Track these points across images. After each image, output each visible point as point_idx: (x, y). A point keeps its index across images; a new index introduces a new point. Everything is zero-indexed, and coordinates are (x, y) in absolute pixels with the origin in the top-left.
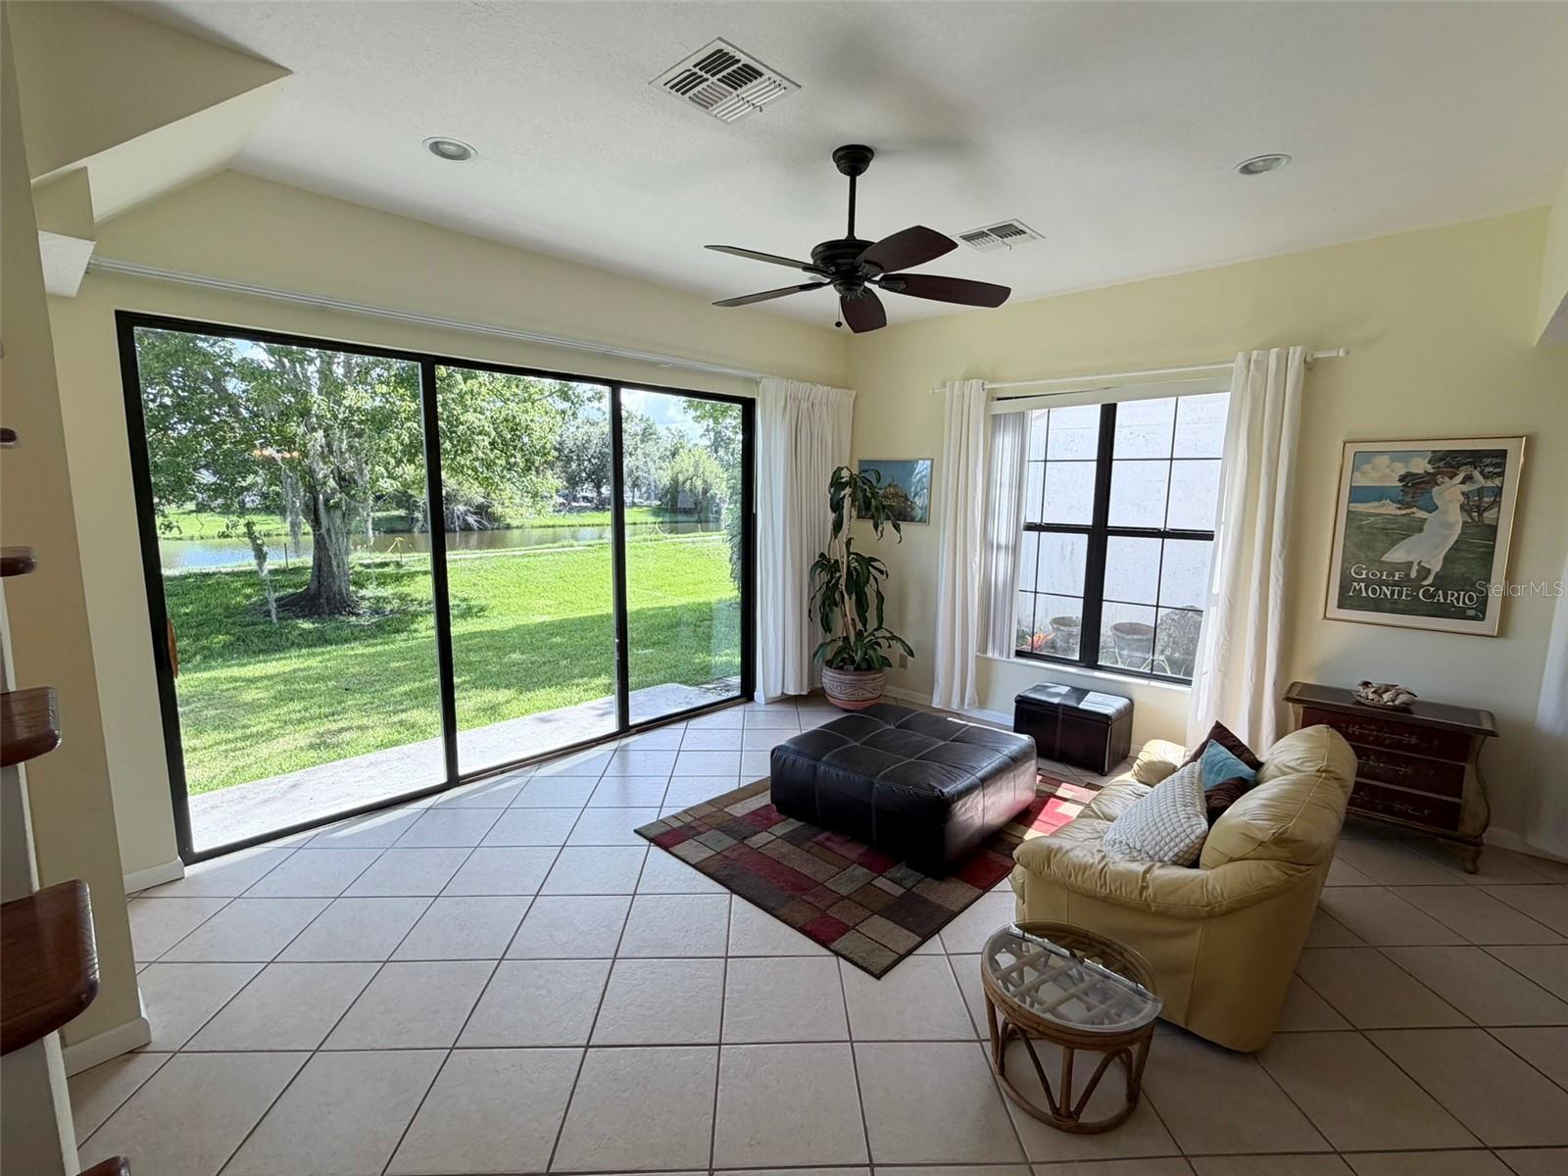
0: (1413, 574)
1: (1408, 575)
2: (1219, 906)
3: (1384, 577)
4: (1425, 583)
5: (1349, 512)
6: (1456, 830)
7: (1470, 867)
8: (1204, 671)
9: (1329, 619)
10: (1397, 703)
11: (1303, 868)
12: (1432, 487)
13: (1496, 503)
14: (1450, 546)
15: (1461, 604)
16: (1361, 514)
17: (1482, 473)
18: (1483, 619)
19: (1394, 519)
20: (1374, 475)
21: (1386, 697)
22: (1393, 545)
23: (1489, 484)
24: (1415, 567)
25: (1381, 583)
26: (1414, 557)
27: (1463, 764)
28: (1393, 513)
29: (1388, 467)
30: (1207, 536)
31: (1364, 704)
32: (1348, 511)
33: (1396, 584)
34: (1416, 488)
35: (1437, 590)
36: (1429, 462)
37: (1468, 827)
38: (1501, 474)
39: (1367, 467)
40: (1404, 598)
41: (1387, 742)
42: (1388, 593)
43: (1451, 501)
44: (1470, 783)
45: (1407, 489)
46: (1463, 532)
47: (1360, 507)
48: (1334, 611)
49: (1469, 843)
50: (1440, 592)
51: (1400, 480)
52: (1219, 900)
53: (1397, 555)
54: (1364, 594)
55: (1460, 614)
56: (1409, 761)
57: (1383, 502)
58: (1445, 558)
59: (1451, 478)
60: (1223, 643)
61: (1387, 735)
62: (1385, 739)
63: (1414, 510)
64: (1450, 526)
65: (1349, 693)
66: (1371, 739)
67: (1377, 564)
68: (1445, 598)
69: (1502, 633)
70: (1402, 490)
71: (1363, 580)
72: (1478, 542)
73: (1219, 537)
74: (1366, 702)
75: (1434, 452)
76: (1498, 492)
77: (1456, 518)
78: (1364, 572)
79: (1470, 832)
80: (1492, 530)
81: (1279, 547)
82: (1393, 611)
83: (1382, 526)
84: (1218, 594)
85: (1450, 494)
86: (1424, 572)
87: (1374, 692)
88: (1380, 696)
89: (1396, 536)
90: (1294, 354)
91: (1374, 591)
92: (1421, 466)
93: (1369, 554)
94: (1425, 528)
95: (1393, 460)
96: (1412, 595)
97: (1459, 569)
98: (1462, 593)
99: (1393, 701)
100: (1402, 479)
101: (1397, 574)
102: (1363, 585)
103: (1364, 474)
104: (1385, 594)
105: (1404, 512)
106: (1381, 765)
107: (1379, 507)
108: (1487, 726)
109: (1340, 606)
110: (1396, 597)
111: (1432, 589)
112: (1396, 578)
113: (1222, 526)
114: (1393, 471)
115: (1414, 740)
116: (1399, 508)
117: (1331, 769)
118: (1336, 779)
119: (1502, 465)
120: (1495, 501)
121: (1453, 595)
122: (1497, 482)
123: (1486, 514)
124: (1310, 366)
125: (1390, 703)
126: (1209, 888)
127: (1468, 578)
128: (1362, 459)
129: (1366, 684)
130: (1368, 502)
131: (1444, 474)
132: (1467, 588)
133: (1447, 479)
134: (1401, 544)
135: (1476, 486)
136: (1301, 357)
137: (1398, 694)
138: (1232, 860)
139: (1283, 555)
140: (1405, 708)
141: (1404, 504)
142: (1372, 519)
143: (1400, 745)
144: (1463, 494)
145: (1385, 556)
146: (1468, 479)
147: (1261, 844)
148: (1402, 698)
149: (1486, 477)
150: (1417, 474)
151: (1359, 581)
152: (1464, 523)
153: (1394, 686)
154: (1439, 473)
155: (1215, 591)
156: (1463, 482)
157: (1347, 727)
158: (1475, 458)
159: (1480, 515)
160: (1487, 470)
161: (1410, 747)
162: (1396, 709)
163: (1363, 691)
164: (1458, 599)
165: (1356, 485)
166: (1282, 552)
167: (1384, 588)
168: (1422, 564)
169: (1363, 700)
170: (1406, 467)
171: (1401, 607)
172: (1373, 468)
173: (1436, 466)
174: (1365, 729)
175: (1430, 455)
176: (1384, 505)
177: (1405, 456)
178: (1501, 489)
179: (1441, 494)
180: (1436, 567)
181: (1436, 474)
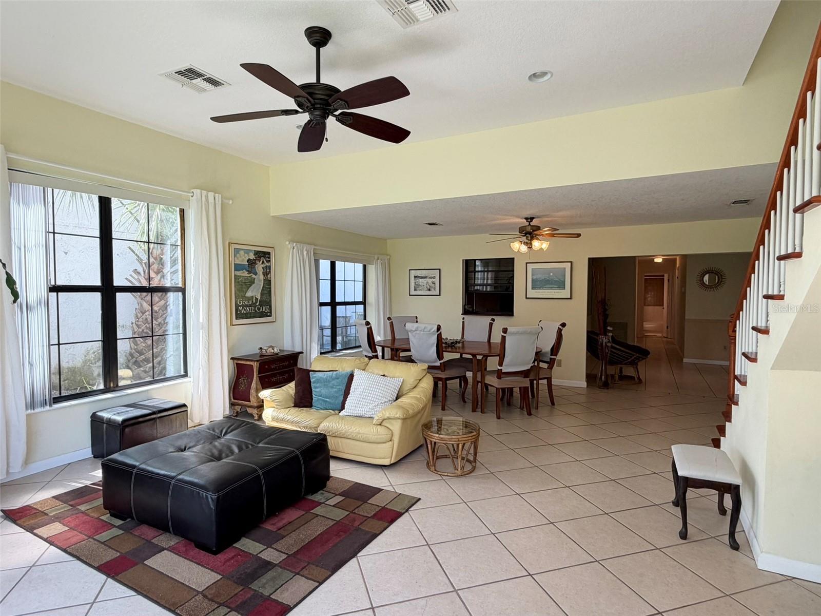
0: (254, 301)
3: (247, 304)
4: (257, 304)
5: (235, 275)
9: (233, 325)
12: (255, 265)
13: (270, 272)
14: (261, 288)
15: (266, 312)
16: (238, 276)
18: (271, 316)
19: (246, 278)
20: (240, 259)
22: (248, 289)
24: (254, 298)
25: (247, 306)
26: (253, 294)
28: (246, 276)
29: (244, 256)
33: (250, 306)
36: (254, 255)
38: (270, 261)
39: (238, 255)
43: (260, 271)
45: (249, 266)
46: (264, 283)
47: (238, 273)
48: (235, 321)
51: (247, 262)
53: (249, 294)
54: (242, 312)
55: (266, 316)
58: (261, 294)
59: (259, 262)
61: (281, 364)
63: (252, 274)
64: (261, 281)
68: (262, 309)
69: (276, 320)
74: (266, 354)
75: (255, 251)
76: (270, 267)
77: (262, 277)
78: (241, 302)
82: (251, 317)
83: (244, 281)
86: (257, 299)
87: (265, 350)
91: (245, 310)
92: (252, 257)
94: (255, 282)
95: (245, 253)
96: (254, 310)
97: (264, 298)
98: (266, 307)
102: (242, 308)
103: (237, 258)
104: (248, 311)
105: (249, 275)
109: (236, 318)
110: (251, 311)
112: (250, 303)
114: (245, 258)
115: (287, 363)
119: (269, 258)
121: (264, 308)
122: (269, 264)
127: (267, 301)
128: (237, 251)
129: (261, 348)
130: (239, 271)
132: (267, 305)
134: (250, 289)
135: (265, 265)
141: (250, 272)
142: (241, 278)
144: (263, 268)
145: (246, 294)
146: (263, 262)
149: (267, 262)
150: (251, 260)
151: (241, 306)
152: (264, 279)
154: (257, 260)
155: (201, 320)
156: (262, 264)
158: (264, 254)
160: (267, 259)
161: (286, 367)
163: (261, 351)
164: (265, 310)
165: (236, 263)
167: (247, 308)
168: (256, 296)
170: (248, 256)
171: (252, 315)
175: (254, 252)
176: (244, 272)
177: (247, 252)
178: (270, 266)
179: (258, 268)
180: (259, 298)
181: (255, 260)
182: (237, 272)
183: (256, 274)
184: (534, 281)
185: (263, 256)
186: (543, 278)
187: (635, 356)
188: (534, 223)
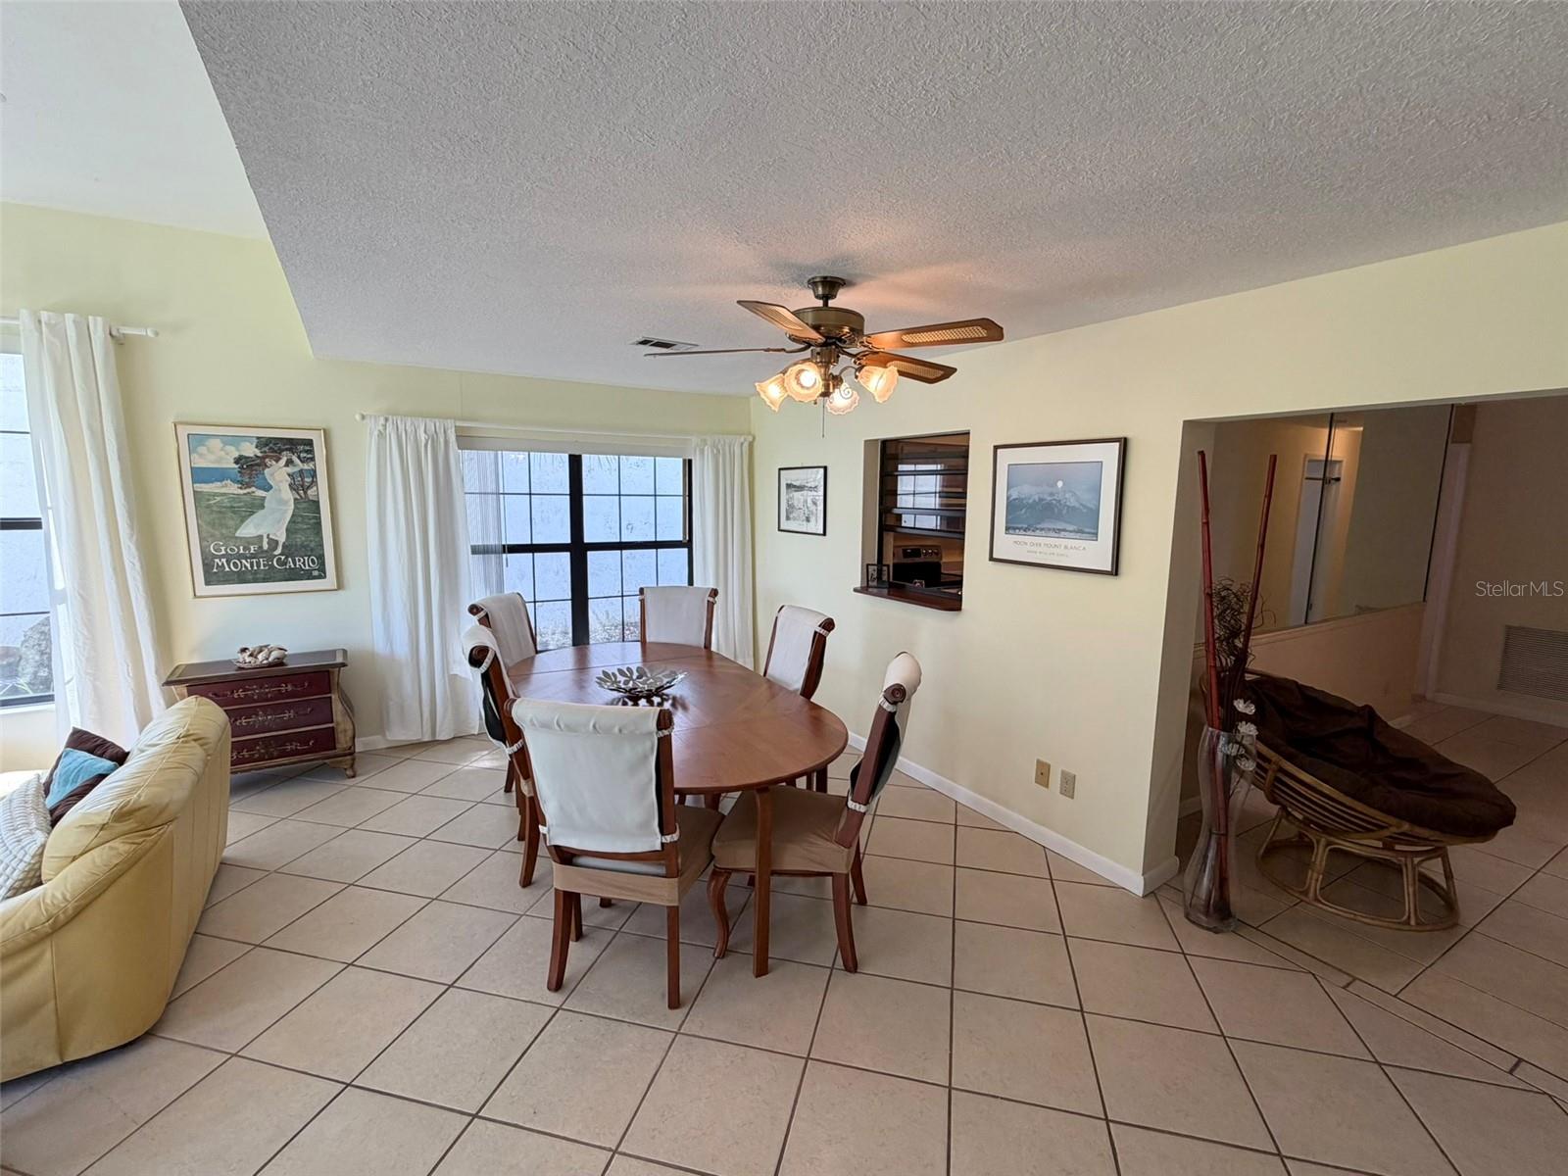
0: (265, 546)
1: (261, 547)
2: (63, 913)
3: (242, 551)
4: (276, 553)
5: (195, 493)
6: (335, 749)
7: (349, 772)
8: (67, 679)
9: (199, 597)
10: (270, 660)
11: (154, 830)
12: (263, 470)
13: (314, 483)
14: (288, 519)
15: (307, 568)
16: (209, 494)
17: (299, 457)
18: (325, 577)
19: (236, 498)
20: (212, 457)
21: (260, 657)
22: (242, 521)
23: (306, 467)
24: (265, 540)
25: (240, 557)
26: (262, 532)
27: (329, 695)
28: (236, 492)
29: (222, 450)
30: (33, 524)
31: (243, 668)
32: (194, 491)
33: (253, 556)
34: (250, 470)
35: (287, 558)
36: (257, 447)
37: (342, 742)
38: (313, 459)
39: (202, 450)
40: (262, 567)
41: (269, 696)
42: (248, 565)
43: (281, 482)
44: (338, 707)
45: (243, 471)
46: (296, 508)
48: (202, 589)
49: (345, 755)
50: (290, 559)
51: (236, 462)
52: (63, 905)
53: (248, 530)
54: (227, 569)
55: (309, 576)
56: (289, 707)
57: (224, 483)
58: (287, 530)
59: (277, 461)
60: (84, 643)
61: (267, 690)
62: (267, 693)
63: (253, 489)
64: (286, 503)
65: (229, 662)
66: (255, 697)
67: (234, 540)
68: (295, 564)
69: (340, 586)
70: (239, 472)
71: (223, 556)
72: (307, 517)
73: (50, 523)
74: (245, 666)
75: (258, 438)
76: (313, 474)
77: (288, 496)
78: (223, 548)
79: (345, 746)
80: (316, 504)
81: (128, 531)
82: (255, 581)
83: (229, 505)
84: (64, 590)
85: (278, 474)
86: (273, 544)
87: (251, 655)
88: (256, 657)
89: (243, 514)
90: (95, 325)
91: (235, 565)
92: (250, 450)
93: (224, 531)
94: (266, 505)
95: (225, 444)
96: (268, 565)
97: (300, 538)
98: (306, 558)
99: (267, 659)
100: (237, 461)
101: (252, 547)
102: (224, 560)
103: (201, 455)
104: (246, 567)
105: (245, 491)
106: (269, 717)
107: (223, 487)
108: (339, 660)
109: (208, 583)
110: (255, 568)
111: (283, 558)
112: (252, 551)
113: (50, 512)
114: (227, 454)
115: (290, 688)
116: (241, 488)
117: (191, 732)
118: (195, 740)
119: (311, 451)
120: (313, 481)
121: (299, 560)
122: (311, 465)
123: (309, 492)
124: (119, 342)
125: (265, 662)
126: (48, 901)
127: (308, 546)
128: (196, 441)
129: (244, 650)
130: (212, 482)
131: (271, 457)
132: (309, 553)
133: (274, 463)
134: (249, 520)
135: (296, 469)
136: (104, 331)
137: (270, 653)
138: (74, 859)
139: (135, 538)
140: (279, 663)
141: (244, 485)
142: (218, 499)
143: (280, 695)
144: (289, 475)
145: (238, 532)
146: (289, 462)
147: (103, 827)
148: (275, 654)
149: (302, 462)
150: (248, 458)
151: (220, 557)
152: (295, 499)
153: (266, 646)
154: (267, 457)
155: (59, 585)
156: (287, 465)
157: (233, 692)
158: (292, 444)
159: (305, 493)
160: (302, 455)
161: (289, 695)
162: (270, 665)
163: (240, 657)
164: (304, 563)
165: (196, 466)
166: (132, 536)
167: (244, 561)
168: (271, 536)
169: (242, 665)
170: (238, 450)
171: (262, 576)
172: (208, 450)
173: (263, 450)
174: (249, 690)
175: (256, 441)
176: (226, 485)
177: (235, 440)
178: (315, 471)
179: (272, 475)
180: (282, 538)
181: (264, 458)
182: (198, 485)
183: (268, 488)
184: (1012, 506)
185: (287, 450)
186: (1036, 498)
187: (1393, 829)
188: (842, 300)
